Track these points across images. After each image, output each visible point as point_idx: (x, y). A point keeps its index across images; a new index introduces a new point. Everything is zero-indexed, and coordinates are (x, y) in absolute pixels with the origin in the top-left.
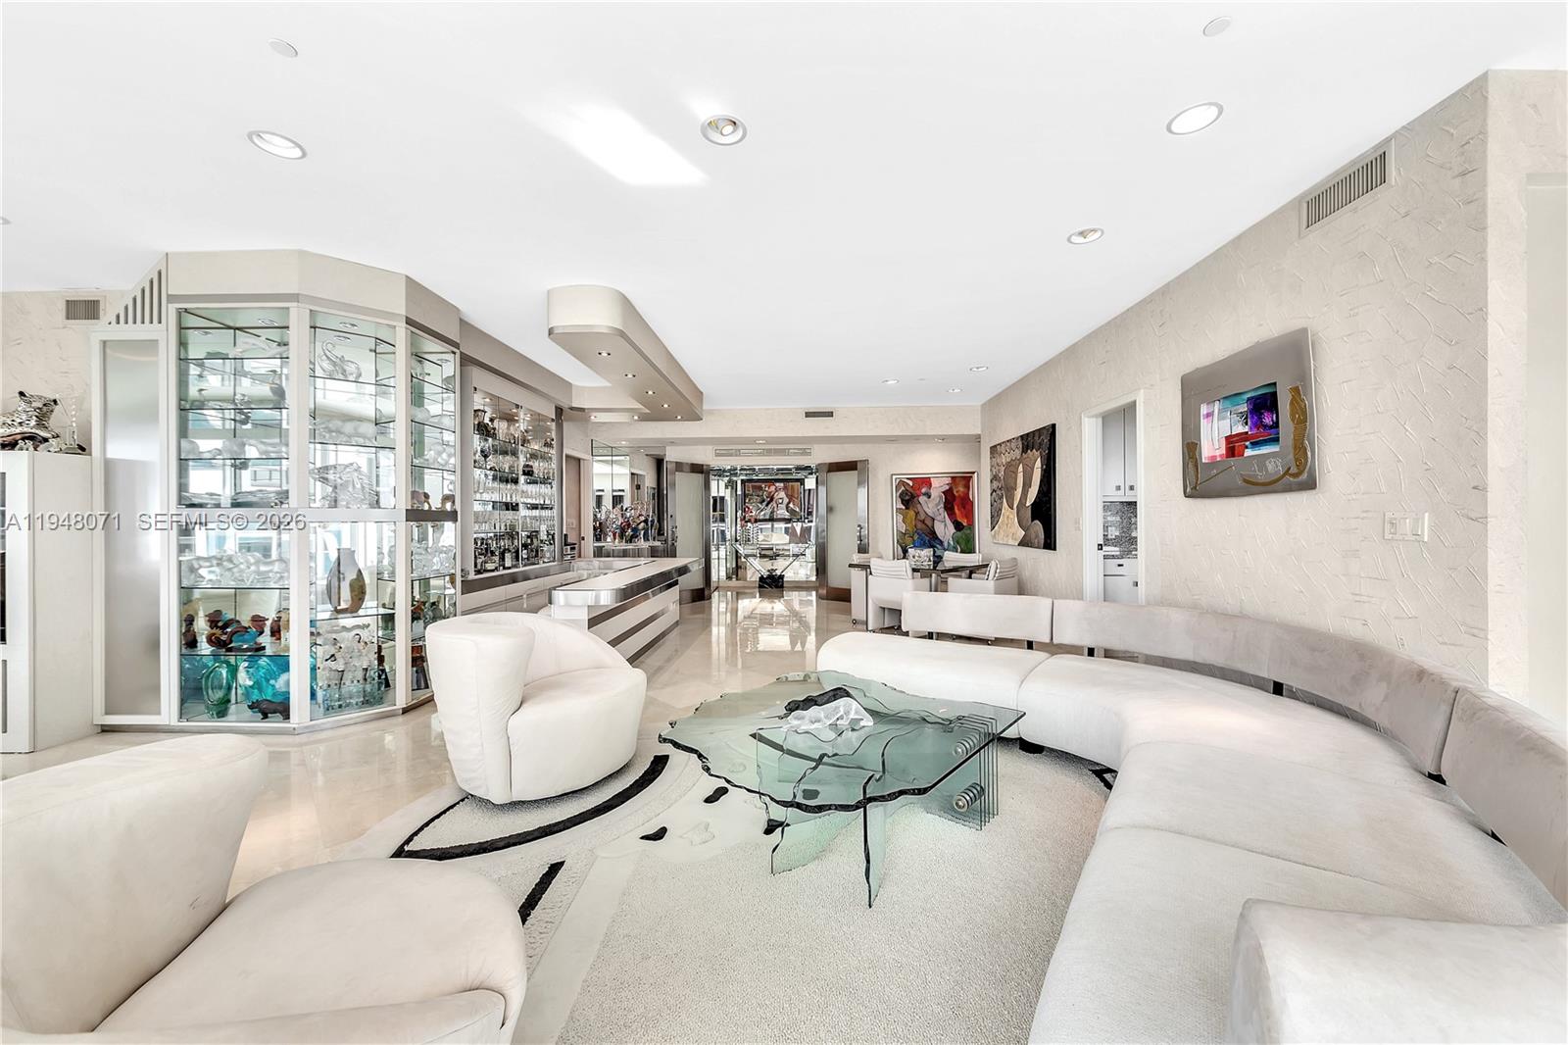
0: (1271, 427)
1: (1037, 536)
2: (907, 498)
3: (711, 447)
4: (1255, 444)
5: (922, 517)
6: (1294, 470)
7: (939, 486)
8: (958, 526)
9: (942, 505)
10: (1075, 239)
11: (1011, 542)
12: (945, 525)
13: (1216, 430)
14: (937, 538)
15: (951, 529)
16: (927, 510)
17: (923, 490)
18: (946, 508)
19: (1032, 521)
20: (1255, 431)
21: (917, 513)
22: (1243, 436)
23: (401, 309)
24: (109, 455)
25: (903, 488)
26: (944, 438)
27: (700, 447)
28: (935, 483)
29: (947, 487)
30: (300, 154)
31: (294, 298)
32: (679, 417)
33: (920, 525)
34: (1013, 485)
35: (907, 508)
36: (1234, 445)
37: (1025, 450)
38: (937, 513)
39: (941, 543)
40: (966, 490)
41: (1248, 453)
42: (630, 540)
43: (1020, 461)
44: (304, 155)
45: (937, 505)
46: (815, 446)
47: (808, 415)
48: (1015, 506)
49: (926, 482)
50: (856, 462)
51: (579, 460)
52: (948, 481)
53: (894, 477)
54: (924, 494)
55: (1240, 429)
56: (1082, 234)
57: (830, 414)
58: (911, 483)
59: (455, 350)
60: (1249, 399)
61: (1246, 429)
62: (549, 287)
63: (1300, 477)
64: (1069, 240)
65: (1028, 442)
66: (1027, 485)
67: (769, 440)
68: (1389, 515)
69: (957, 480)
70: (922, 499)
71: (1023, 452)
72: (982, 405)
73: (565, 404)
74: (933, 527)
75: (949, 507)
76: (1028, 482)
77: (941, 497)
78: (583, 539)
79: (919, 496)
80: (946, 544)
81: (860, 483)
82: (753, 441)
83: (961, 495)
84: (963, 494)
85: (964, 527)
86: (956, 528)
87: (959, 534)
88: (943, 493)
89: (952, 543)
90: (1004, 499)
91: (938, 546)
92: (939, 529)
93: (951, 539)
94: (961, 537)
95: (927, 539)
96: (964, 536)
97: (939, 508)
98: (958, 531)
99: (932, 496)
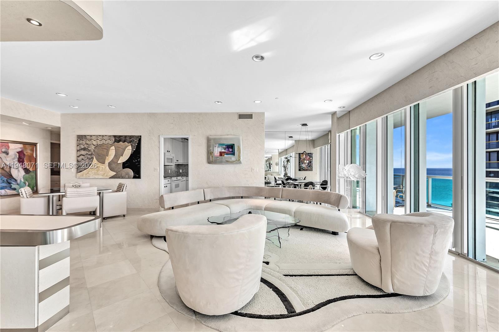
0: (231, 152)
1: (127, 174)
4: (227, 154)
6: (238, 160)
7: (14, 149)
8: (27, 171)
9: (17, 159)
11: (101, 177)
12: (19, 171)
13: (217, 150)
14: (13, 178)
15: (22, 173)
16: (6, 162)
19: (123, 168)
20: (227, 152)
22: (224, 152)
28: (11, 146)
29: (20, 150)
34: (104, 154)
36: (221, 154)
37: (116, 141)
39: (16, 180)
41: (225, 156)
43: (112, 145)
45: (14, 159)
48: (107, 162)
52: (21, 146)
54: (4, 152)
55: (223, 151)
60: (226, 145)
61: (225, 151)
63: (238, 161)
65: (118, 139)
66: (119, 155)
68: (253, 168)
70: (3, 155)
74: (10, 172)
75: (21, 160)
77: (15, 155)
80: (19, 181)
83: (29, 154)
84: (30, 153)
85: (30, 171)
86: (25, 172)
87: (27, 175)
88: (17, 152)
89: (23, 180)
90: (95, 159)
91: (13, 182)
92: (14, 173)
93: (22, 178)
94: (29, 177)
95: (6, 179)
96: (30, 177)
97: (14, 161)
98: (27, 174)
99: (10, 154)
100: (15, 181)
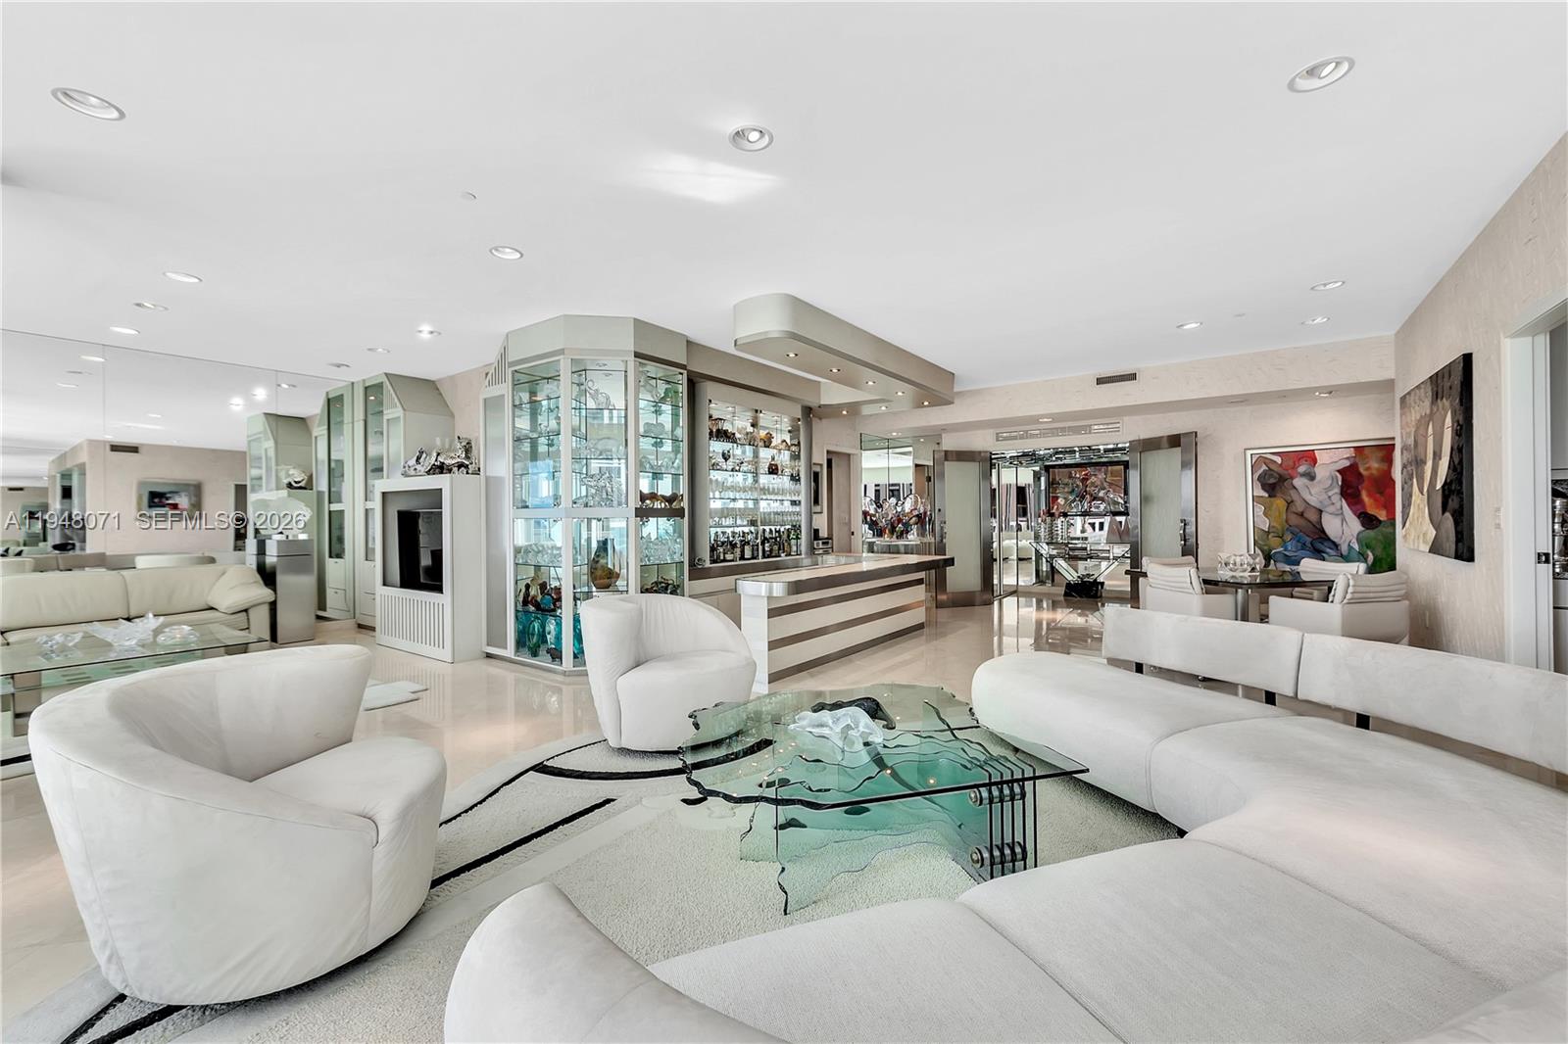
1: (1448, 538)
2: (1272, 481)
3: (992, 431)
5: (1299, 507)
7: (1329, 465)
8: (1368, 521)
9: (1337, 490)
10: (1302, 84)
11: (1422, 546)
12: (1343, 520)
14: (1329, 539)
15: (1355, 526)
16: (1308, 497)
17: (1302, 469)
18: (1344, 494)
19: (1443, 513)
21: (1290, 503)
23: (630, 346)
24: (488, 474)
25: (1264, 467)
26: (1331, 391)
27: (979, 432)
28: (1320, 457)
29: (1347, 463)
30: (519, 255)
31: (561, 352)
32: (926, 403)
33: (1294, 520)
34: (1423, 457)
35: (1270, 496)
38: (1327, 502)
39: (1336, 546)
40: (1385, 466)
42: (900, 536)
43: (1430, 418)
44: (522, 255)
45: (1327, 490)
46: (1126, 419)
47: (1100, 381)
48: (1425, 490)
49: (1309, 457)
50: (1179, 435)
51: (849, 455)
52: (1351, 453)
53: (1249, 453)
54: (1303, 475)
56: (1312, 72)
57: (1132, 377)
58: (1278, 460)
59: (682, 371)
62: (734, 303)
64: (1291, 86)
65: (1437, 385)
66: (1437, 456)
67: (1056, 417)
69: (1366, 451)
70: (1298, 482)
71: (1432, 403)
72: (1396, 335)
73: (812, 402)
74: (1320, 523)
75: (1350, 492)
76: (1438, 453)
77: (1334, 478)
78: (853, 534)
79: (1292, 478)
80: (1344, 549)
81: (1185, 465)
82: (1034, 420)
83: (1374, 472)
84: (1378, 469)
85: (1380, 522)
86: (1363, 525)
87: (1371, 533)
88: (1338, 471)
89: (1356, 547)
90: (1415, 480)
91: (1328, 550)
92: (1332, 526)
93: (1354, 540)
94: (1375, 539)
95: (1309, 540)
96: (1380, 537)
97: (1330, 494)
98: (1367, 529)
99: (1318, 478)
100: (1333, 546)
